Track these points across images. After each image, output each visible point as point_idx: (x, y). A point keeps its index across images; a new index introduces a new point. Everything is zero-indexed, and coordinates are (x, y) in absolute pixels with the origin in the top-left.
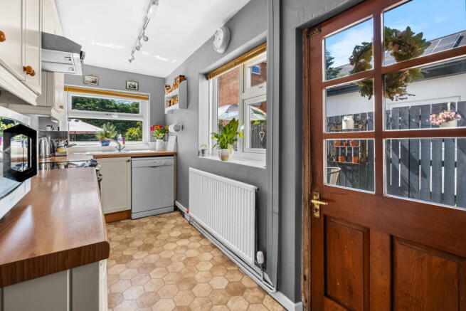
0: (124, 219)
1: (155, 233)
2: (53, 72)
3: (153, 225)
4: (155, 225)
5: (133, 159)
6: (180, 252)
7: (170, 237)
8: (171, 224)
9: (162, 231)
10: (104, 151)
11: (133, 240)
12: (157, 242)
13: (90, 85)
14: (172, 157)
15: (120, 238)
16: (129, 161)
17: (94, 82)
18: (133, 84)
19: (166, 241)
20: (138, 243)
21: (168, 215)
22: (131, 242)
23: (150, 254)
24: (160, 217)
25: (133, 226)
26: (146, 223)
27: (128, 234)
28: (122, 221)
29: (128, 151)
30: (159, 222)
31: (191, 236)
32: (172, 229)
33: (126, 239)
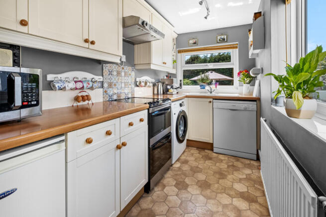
0: (209, 149)
1: (222, 175)
2: (150, 42)
3: (226, 166)
4: (228, 166)
5: (214, 101)
6: (228, 213)
7: (232, 188)
8: (243, 174)
9: (230, 177)
10: (201, 93)
11: (200, 171)
12: (216, 186)
13: (192, 46)
14: (255, 103)
15: (194, 164)
16: (210, 102)
17: (195, 43)
18: (222, 37)
19: (224, 190)
20: (201, 177)
21: (248, 162)
22: (198, 172)
23: (201, 194)
24: (238, 161)
25: (210, 159)
26: (222, 161)
27: (202, 164)
28: (206, 151)
29: (218, 93)
30: (233, 166)
31: (256, 202)
32: (240, 180)
33: (197, 167)
